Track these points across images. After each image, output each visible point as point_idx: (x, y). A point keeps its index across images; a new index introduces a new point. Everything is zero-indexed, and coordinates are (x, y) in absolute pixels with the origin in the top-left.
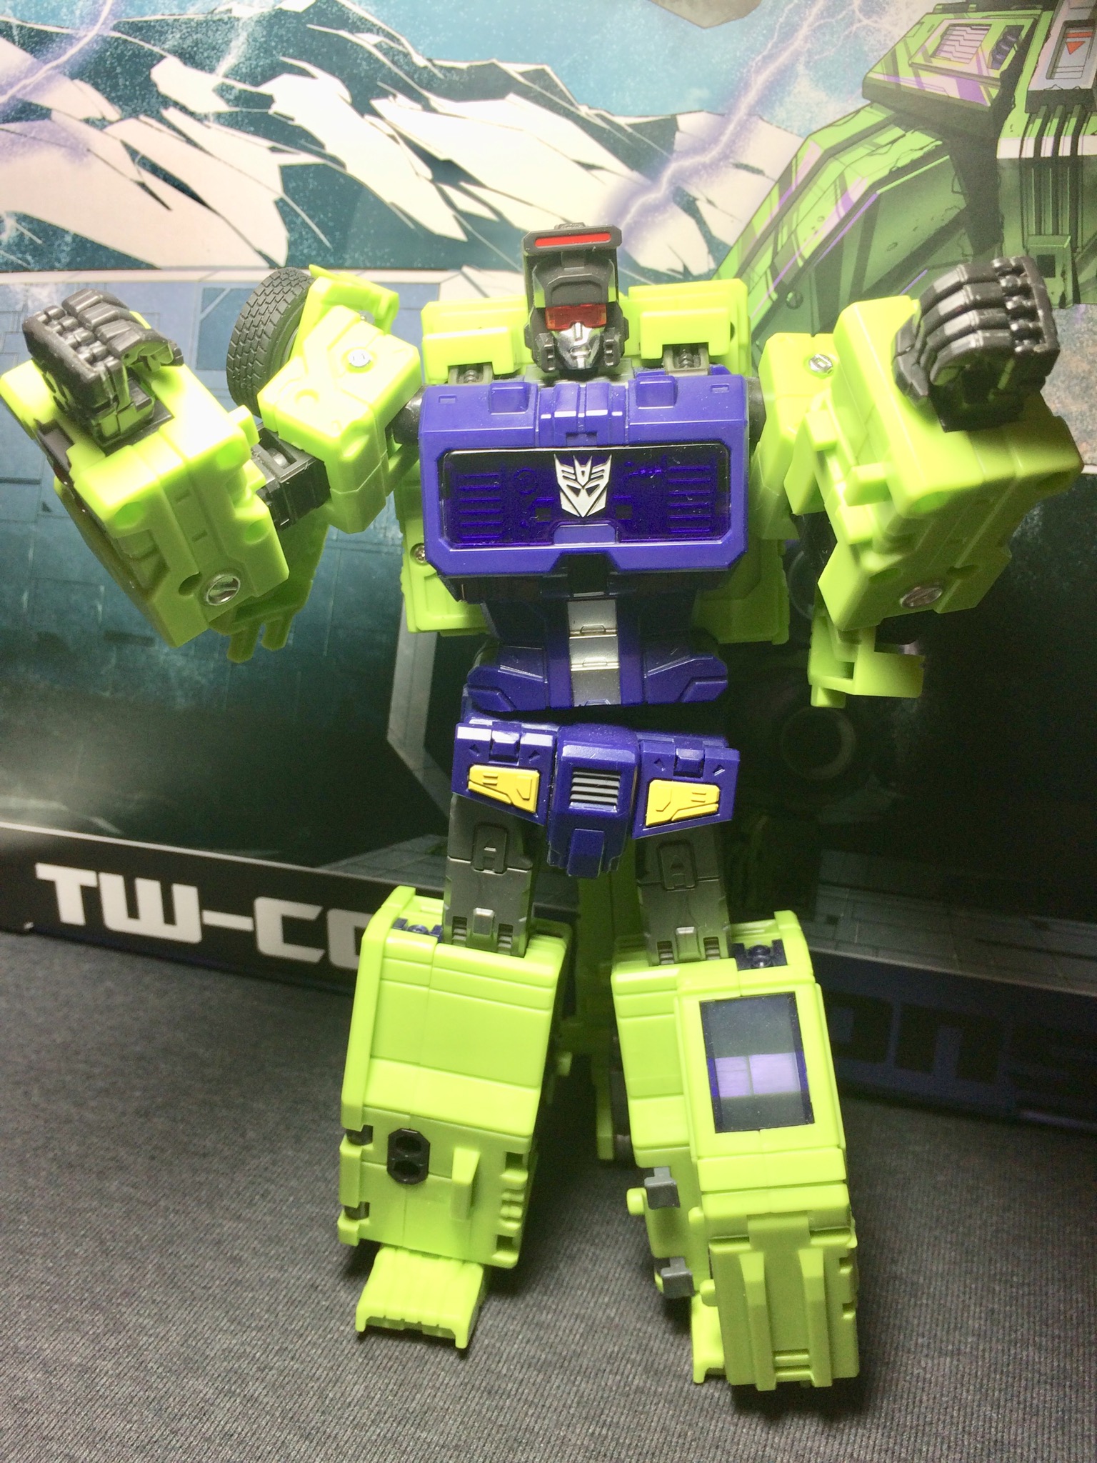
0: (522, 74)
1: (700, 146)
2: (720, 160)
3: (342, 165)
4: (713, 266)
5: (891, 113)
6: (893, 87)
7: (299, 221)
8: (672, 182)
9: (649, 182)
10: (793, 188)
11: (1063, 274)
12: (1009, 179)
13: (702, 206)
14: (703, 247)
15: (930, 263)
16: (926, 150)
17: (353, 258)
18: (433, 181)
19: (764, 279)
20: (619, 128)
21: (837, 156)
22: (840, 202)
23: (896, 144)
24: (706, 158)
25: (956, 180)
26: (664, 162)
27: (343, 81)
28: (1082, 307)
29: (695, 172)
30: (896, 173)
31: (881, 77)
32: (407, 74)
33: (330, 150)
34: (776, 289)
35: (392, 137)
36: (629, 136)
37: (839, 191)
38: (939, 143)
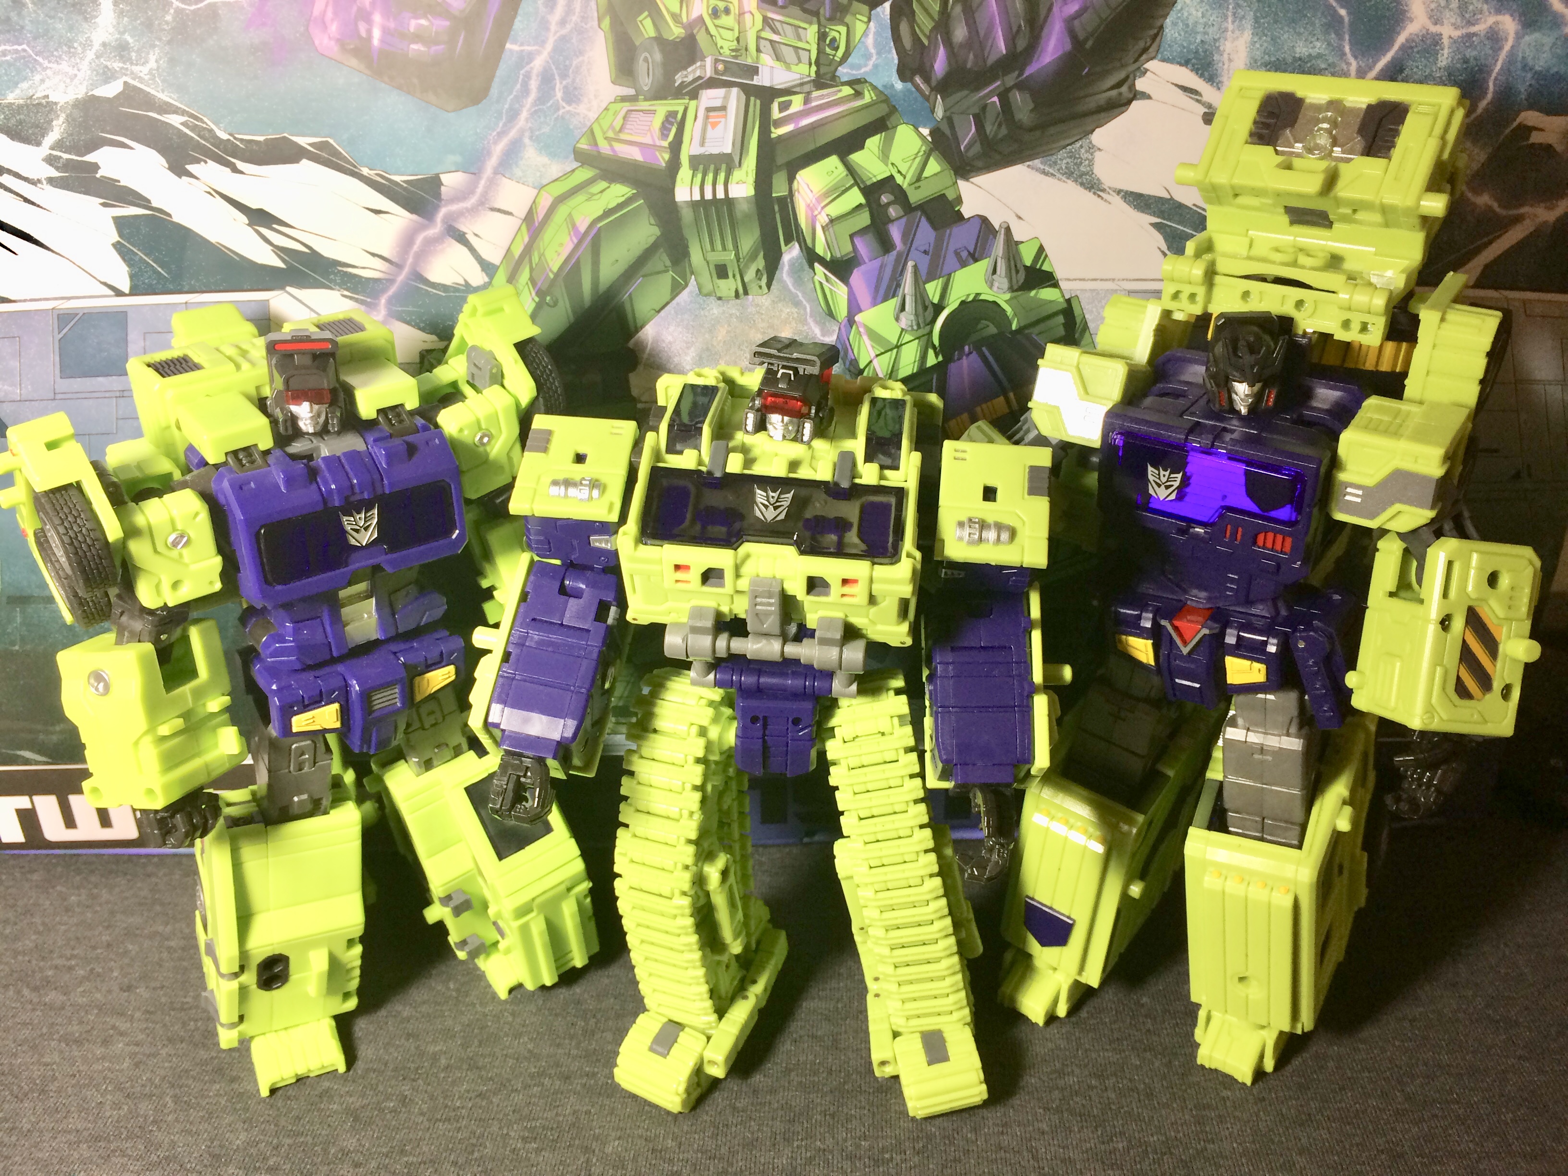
0: (310, 145)
1: (462, 195)
2: (478, 205)
3: (169, 215)
4: (487, 279)
5: (597, 171)
6: (595, 153)
7: (137, 259)
8: (444, 222)
9: (425, 221)
10: (537, 224)
11: (734, 276)
12: (687, 215)
13: (470, 237)
14: (477, 267)
15: (642, 272)
16: (626, 196)
17: (189, 284)
18: (249, 225)
19: (526, 287)
20: (396, 184)
21: (564, 202)
22: (572, 233)
23: (604, 193)
24: (468, 204)
25: (651, 216)
26: (436, 208)
27: (159, 152)
28: (750, 297)
29: (461, 214)
30: (608, 213)
31: (585, 147)
32: (213, 145)
33: (154, 204)
34: (537, 294)
35: (209, 193)
36: (405, 189)
37: (570, 226)
38: (634, 191)
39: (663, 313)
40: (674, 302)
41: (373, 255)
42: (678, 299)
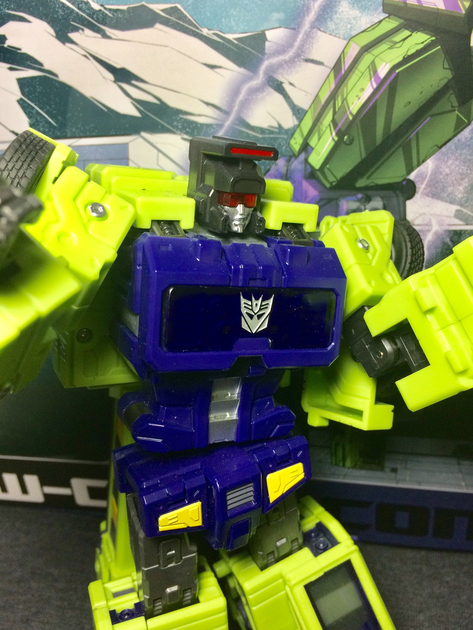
0: (163, 11)
1: (282, 49)
2: (295, 57)
3: (56, 76)
4: (296, 122)
5: (402, 21)
6: (402, 4)
7: (34, 112)
8: (266, 73)
9: (251, 74)
10: (343, 72)
13: (286, 86)
14: (289, 112)
15: (431, 113)
16: (425, 43)
17: (71, 131)
18: (115, 82)
19: (328, 129)
20: (229, 41)
21: (369, 51)
22: (373, 79)
23: (406, 41)
25: (445, 60)
26: (260, 61)
27: (49, 23)
29: (280, 66)
30: (407, 59)
32: (89, 15)
33: (47, 67)
34: (337, 134)
35: (85, 56)
36: (236, 46)
37: (372, 73)
38: (433, 38)
39: (444, 149)
40: (456, 139)
41: (208, 104)
42: (459, 136)
